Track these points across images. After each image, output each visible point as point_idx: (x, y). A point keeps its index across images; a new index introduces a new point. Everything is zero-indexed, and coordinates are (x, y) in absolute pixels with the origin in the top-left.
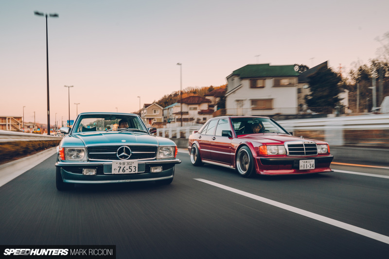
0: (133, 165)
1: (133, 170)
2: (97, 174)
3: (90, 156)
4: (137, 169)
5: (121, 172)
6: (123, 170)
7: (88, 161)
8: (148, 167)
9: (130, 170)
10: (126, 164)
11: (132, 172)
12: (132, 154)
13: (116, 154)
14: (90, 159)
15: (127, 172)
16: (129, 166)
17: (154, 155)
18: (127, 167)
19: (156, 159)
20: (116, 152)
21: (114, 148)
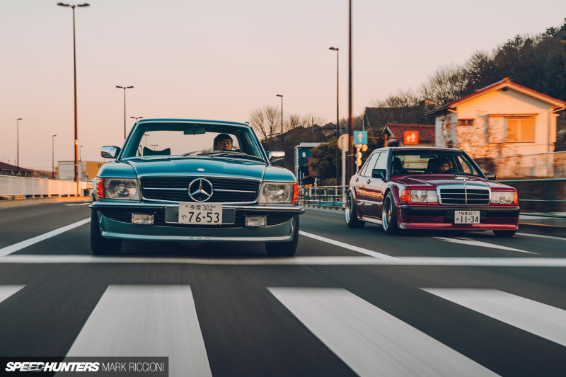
0: (214, 211)
1: (215, 219)
2: (155, 223)
3: (145, 193)
4: (221, 217)
5: (194, 222)
6: (197, 218)
7: (142, 201)
8: (241, 216)
9: (209, 219)
10: (202, 208)
11: (212, 223)
12: (214, 192)
13: (187, 191)
14: (144, 198)
15: (204, 222)
16: (206, 212)
17: (254, 197)
18: (204, 213)
19: (257, 204)
20: (187, 187)
21: (184, 181)
